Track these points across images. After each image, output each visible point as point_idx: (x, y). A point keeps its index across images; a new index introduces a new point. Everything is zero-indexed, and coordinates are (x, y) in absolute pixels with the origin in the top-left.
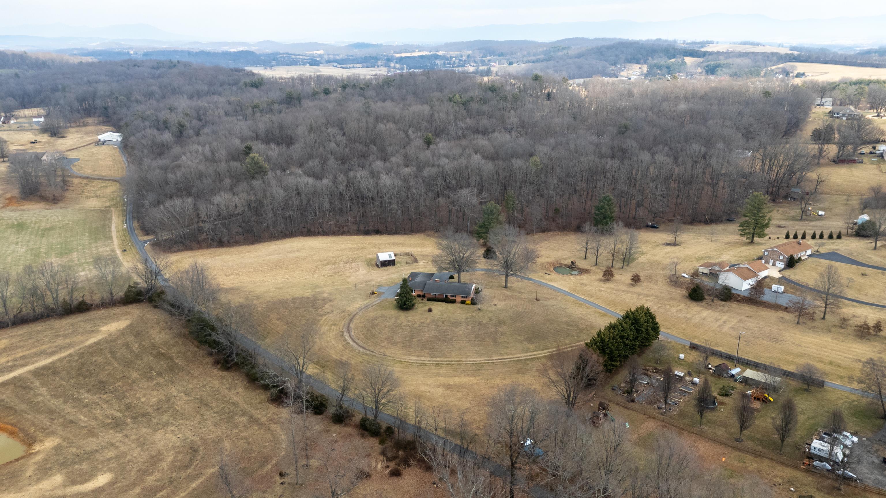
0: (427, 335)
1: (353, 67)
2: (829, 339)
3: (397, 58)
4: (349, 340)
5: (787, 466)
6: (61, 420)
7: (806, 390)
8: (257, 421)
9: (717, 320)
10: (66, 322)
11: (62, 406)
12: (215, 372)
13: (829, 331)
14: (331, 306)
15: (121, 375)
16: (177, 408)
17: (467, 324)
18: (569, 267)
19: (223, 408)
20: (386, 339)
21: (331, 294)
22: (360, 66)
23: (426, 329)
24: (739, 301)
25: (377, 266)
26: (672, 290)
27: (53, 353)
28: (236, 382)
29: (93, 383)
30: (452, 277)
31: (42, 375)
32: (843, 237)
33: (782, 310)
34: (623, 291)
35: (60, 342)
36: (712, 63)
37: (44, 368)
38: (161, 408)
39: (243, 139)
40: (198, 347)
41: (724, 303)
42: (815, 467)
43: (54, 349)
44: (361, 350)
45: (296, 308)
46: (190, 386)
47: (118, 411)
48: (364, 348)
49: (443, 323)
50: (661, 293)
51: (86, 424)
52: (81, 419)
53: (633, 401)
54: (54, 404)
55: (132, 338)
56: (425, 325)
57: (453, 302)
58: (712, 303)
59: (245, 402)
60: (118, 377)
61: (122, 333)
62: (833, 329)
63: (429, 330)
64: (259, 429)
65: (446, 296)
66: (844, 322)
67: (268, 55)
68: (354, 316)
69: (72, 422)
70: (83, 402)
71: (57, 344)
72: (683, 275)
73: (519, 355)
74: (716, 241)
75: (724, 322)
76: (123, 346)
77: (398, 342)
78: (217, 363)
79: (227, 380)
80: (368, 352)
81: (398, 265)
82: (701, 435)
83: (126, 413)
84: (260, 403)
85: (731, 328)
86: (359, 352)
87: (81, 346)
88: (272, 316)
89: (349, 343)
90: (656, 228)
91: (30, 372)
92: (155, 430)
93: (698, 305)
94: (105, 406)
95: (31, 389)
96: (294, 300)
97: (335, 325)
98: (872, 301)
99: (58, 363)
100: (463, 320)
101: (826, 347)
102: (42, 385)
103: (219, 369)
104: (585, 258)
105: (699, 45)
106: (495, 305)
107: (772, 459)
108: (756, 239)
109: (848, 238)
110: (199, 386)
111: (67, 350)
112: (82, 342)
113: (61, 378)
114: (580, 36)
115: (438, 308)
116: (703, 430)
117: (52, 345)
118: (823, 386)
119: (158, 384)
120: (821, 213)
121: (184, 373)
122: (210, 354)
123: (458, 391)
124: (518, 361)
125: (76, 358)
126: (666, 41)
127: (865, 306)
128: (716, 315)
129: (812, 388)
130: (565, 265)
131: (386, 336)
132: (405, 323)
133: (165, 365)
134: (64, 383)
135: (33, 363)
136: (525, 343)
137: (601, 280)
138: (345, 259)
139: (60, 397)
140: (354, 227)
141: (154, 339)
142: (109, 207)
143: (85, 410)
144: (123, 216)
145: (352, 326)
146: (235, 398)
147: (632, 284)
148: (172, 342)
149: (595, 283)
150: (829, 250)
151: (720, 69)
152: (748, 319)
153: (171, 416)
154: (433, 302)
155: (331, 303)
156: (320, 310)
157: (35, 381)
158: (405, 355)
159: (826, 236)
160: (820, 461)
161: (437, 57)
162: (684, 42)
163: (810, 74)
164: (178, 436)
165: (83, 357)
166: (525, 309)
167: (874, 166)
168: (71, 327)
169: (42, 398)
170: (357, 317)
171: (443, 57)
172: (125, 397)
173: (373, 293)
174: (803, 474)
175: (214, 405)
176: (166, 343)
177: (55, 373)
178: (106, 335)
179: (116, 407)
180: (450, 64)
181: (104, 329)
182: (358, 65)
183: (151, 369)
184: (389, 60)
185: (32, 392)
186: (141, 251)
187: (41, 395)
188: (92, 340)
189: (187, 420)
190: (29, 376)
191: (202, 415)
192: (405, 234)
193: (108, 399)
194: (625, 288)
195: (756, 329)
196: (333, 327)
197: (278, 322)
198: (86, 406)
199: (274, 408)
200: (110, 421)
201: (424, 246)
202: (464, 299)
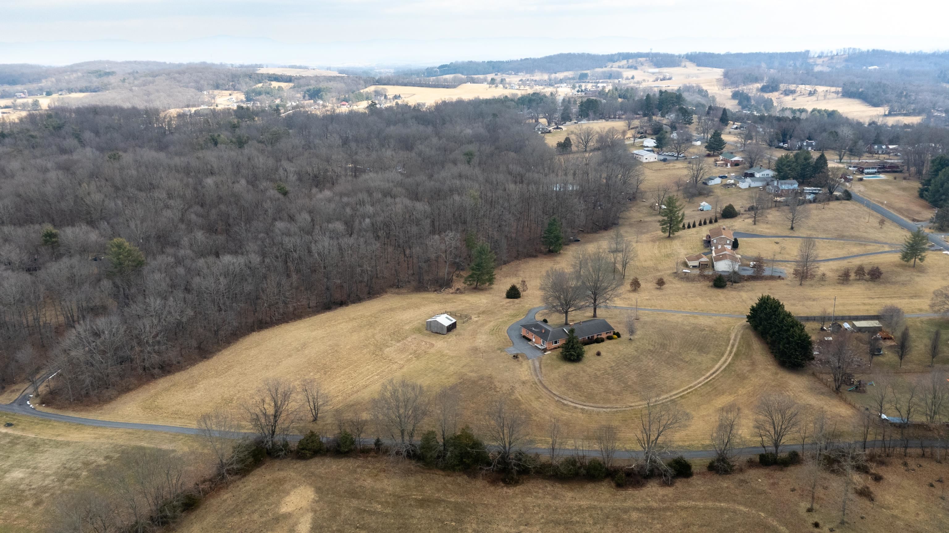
4: (579, 406)
8: (653, 509)
17: (644, 355)
19: (592, 517)
20: (606, 392)
21: (474, 372)
30: (546, 321)
32: (718, 221)
44: (604, 410)
46: (513, 516)
48: (602, 407)
49: (626, 361)
50: (689, 289)
56: (615, 368)
57: (603, 340)
58: (734, 287)
61: (328, 502)
64: (676, 512)
65: (591, 337)
66: (823, 277)
68: (541, 383)
72: (682, 270)
73: (717, 366)
74: (639, 242)
78: (494, 482)
79: (537, 492)
80: (614, 410)
81: (457, 326)
86: (607, 413)
90: (579, 241)
93: (729, 291)
97: (539, 397)
100: (636, 353)
105: (251, 69)
109: (721, 220)
110: (522, 512)
115: (600, 349)
121: (480, 507)
122: (474, 476)
131: (603, 390)
132: (598, 373)
133: (448, 510)
136: (704, 354)
138: (388, 338)
149: (632, 295)
154: (587, 346)
159: (708, 222)
163: (403, 96)
170: (545, 382)
173: (515, 357)
175: (577, 519)
176: (406, 488)
178: (311, 514)
183: (441, 521)
194: (663, 292)
196: (541, 400)
199: (637, 492)
202: (608, 335)
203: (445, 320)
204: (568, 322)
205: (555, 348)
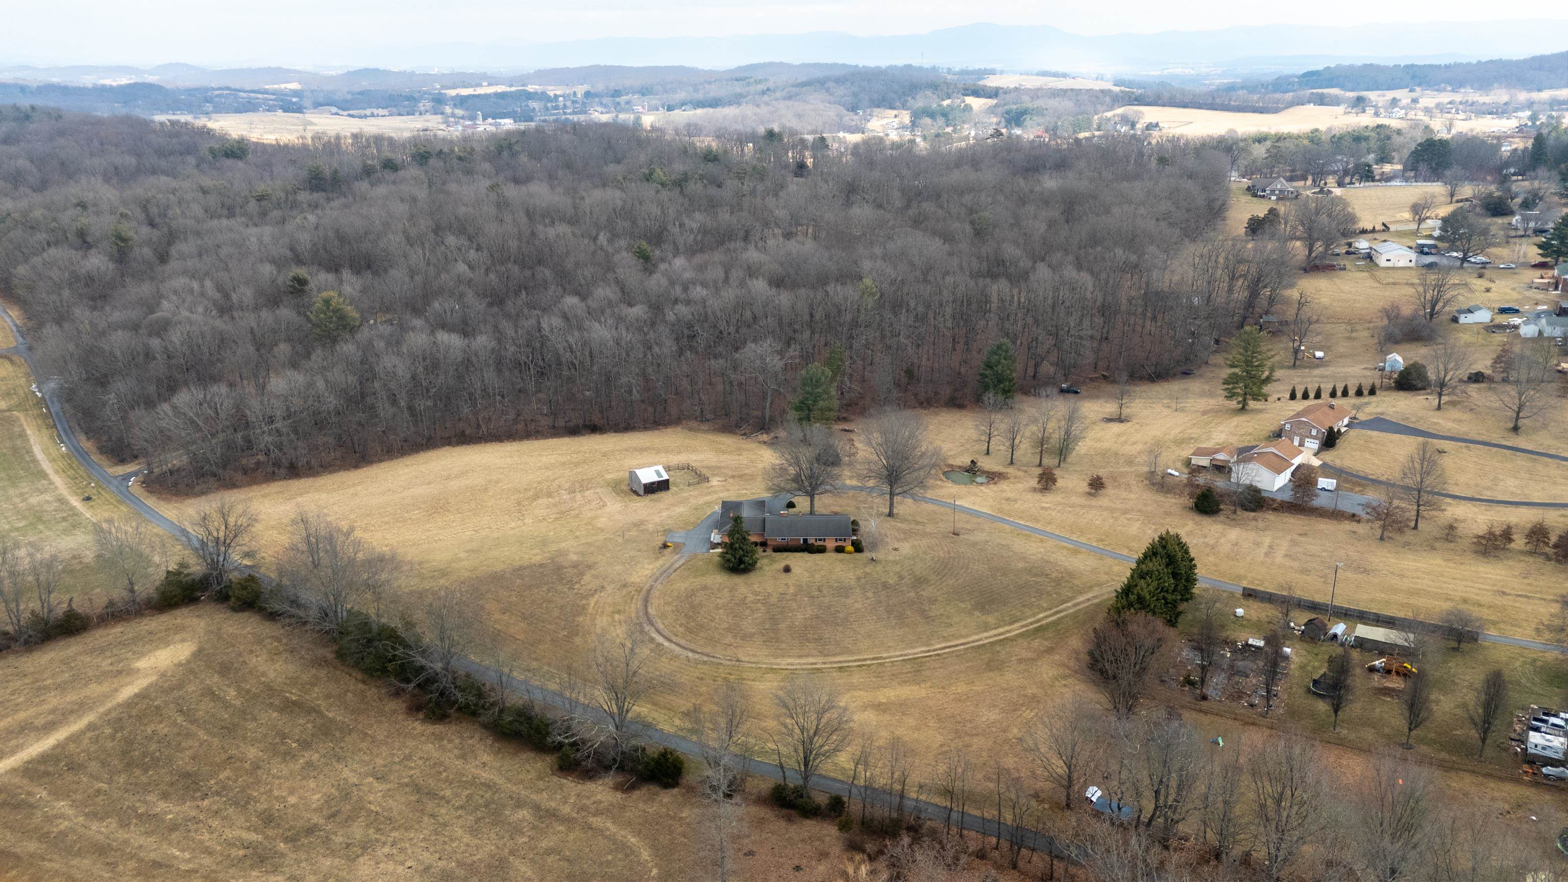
0: (800, 616)
1: (372, 115)
2: (1439, 561)
3: (453, 98)
4: (660, 639)
5: (1501, 779)
6: (132, 864)
7: (1455, 649)
8: (554, 815)
9: (1258, 544)
10: (52, 655)
11: (121, 835)
12: (418, 727)
13: (1433, 548)
14: (595, 577)
15: (223, 757)
16: (373, 807)
17: (863, 588)
18: (967, 471)
19: (470, 797)
20: (728, 630)
21: (582, 554)
22: (385, 112)
23: (794, 605)
24: (1275, 510)
25: (635, 493)
26: (1160, 498)
27: (49, 727)
28: (470, 742)
29: (168, 779)
30: (791, 505)
31: (47, 774)
32: (1378, 392)
33: (1347, 519)
34: (1083, 507)
35: (53, 700)
36: (1015, 107)
37: (44, 758)
38: (338, 812)
39: (279, 263)
40: (364, 682)
41: (1253, 514)
42: (1547, 776)
43: (50, 717)
44: (690, 655)
45: (530, 587)
46: (379, 762)
47: (248, 829)
48: (693, 651)
49: (820, 591)
50: (1145, 505)
51: (191, 866)
52: (175, 857)
53: (1204, 698)
54: (99, 832)
55: (216, 678)
56: (788, 597)
57: (822, 550)
58: (1234, 516)
59: (509, 780)
60: (218, 760)
61: (188, 669)
62: (1437, 545)
63: (800, 607)
64: (570, 830)
65: (805, 541)
66: (1450, 532)
67: (190, 92)
68: (649, 591)
69: (157, 865)
70: (164, 821)
71: (50, 706)
72: (1170, 471)
73: (976, 637)
74: (1183, 410)
75: (1271, 547)
76: (203, 695)
77: (752, 635)
78: (415, 709)
79: (450, 741)
80: (706, 658)
81: (673, 489)
82: (1342, 744)
83: (270, 832)
84: (540, 778)
85: (1286, 556)
86: (689, 660)
87: (109, 705)
88: (487, 606)
89: (659, 645)
90: (1076, 392)
91: (13, 771)
92: (353, 859)
93: (1215, 522)
94: (215, 823)
95: (32, 806)
96: (519, 571)
97: (619, 612)
98: (1469, 494)
99: (72, 746)
100: (853, 583)
101: (1442, 576)
102: (56, 794)
103: (423, 721)
104: (988, 453)
105: (974, 77)
106: (896, 549)
107: (1474, 772)
108: (1252, 404)
109: (1386, 393)
110: (397, 760)
111: (80, 717)
112: (107, 696)
113: (91, 776)
114: (777, 60)
115: (800, 562)
116: (1342, 735)
117: (40, 709)
118: (1476, 640)
119: (309, 764)
120: (1319, 354)
121: (355, 736)
122: (397, 694)
123: (904, 714)
124: (979, 647)
125: (108, 731)
126: (920, 69)
127: (1463, 502)
128: (1251, 535)
129: (1463, 646)
130: (960, 467)
131: (726, 625)
132: (751, 598)
133: (310, 726)
134: (104, 786)
135: (13, 752)
136: (977, 613)
137: (1035, 490)
138: (567, 485)
139: (107, 815)
140: (545, 422)
141: (264, 674)
142: (9, 410)
143: (175, 836)
144: (48, 427)
145: (652, 611)
146: (485, 775)
147: (1089, 494)
148: (305, 677)
149: (1030, 496)
150: (1370, 414)
151: (1028, 116)
152: (1303, 539)
153: (368, 826)
154: (786, 554)
155: (593, 572)
156: (577, 586)
157: (36, 790)
158: (776, 657)
159: (1352, 392)
160: (1552, 766)
161: (530, 96)
162: (949, 71)
163: (1166, 126)
164: (408, 864)
165: (122, 728)
166: (949, 552)
167: (1365, 274)
168: (64, 668)
169: (66, 823)
170: (655, 593)
171: (542, 97)
172: (249, 799)
173: (665, 546)
174: (1533, 790)
175: (448, 793)
176: (293, 681)
177: (74, 767)
178: (154, 678)
179: (241, 821)
180: (556, 108)
181: (142, 664)
182: (381, 112)
183: (284, 736)
184: (439, 101)
185: (39, 814)
186: (126, 497)
187: (62, 816)
188: (127, 692)
189: (406, 829)
190: (17, 780)
191: (432, 816)
192: (646, 429)
193: (215, 807)
194: (1082, 501)
195: (1324, 554)
196: (617, 616)
197: (505, 617)
198: (173, 828)
199: (573, 784)
200: (241, 853)
201: (694, 450)
202: (840, 543)
203: (647, 475)
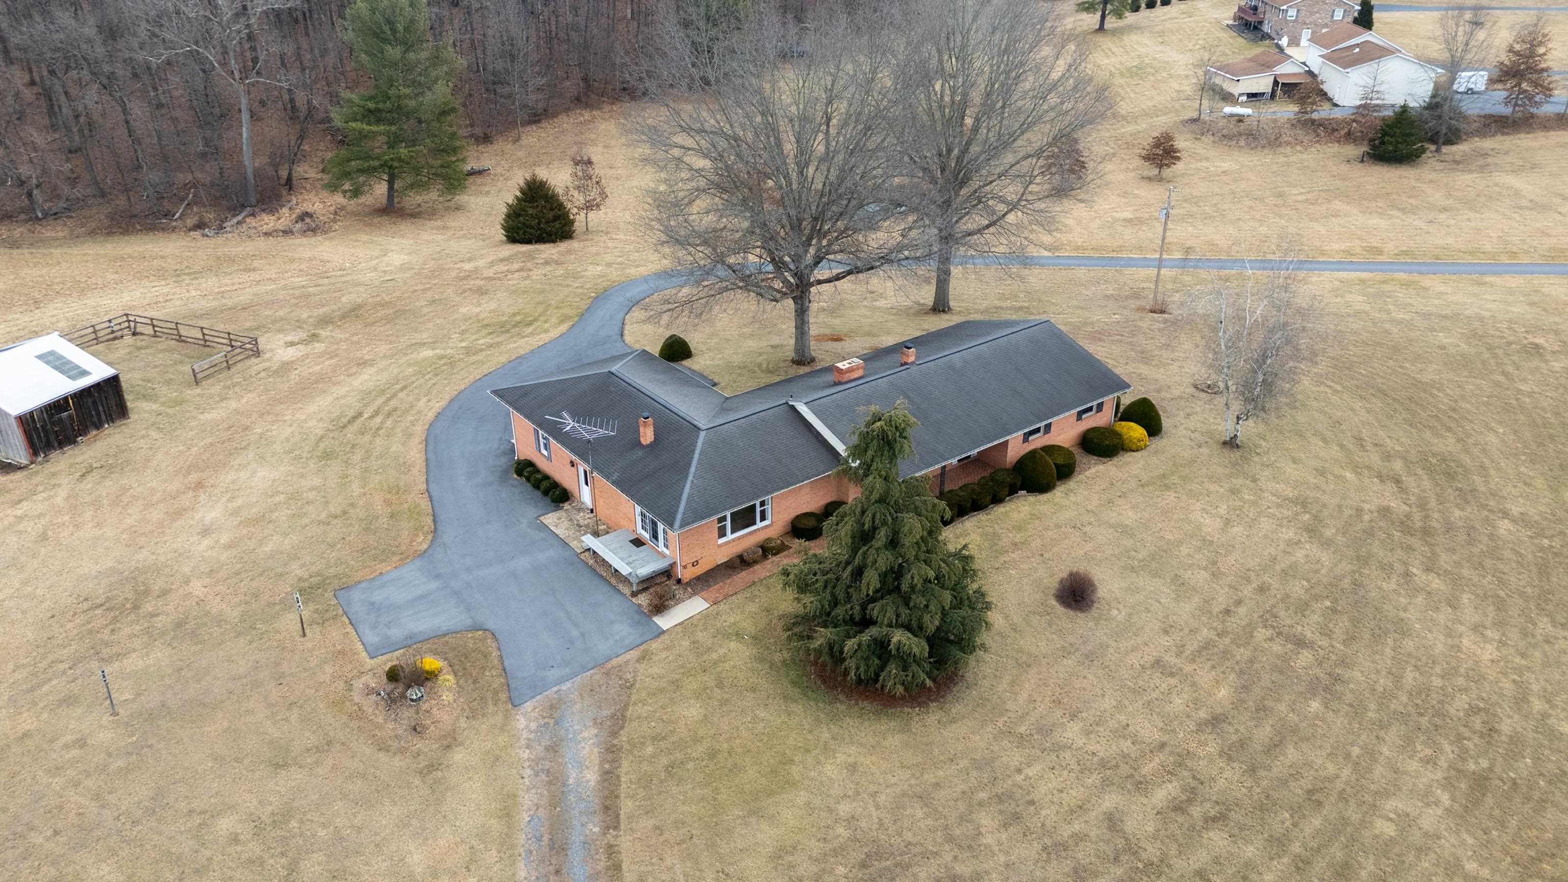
202: (1093, 421)
204: (815, 349)
205: (741, 562)
